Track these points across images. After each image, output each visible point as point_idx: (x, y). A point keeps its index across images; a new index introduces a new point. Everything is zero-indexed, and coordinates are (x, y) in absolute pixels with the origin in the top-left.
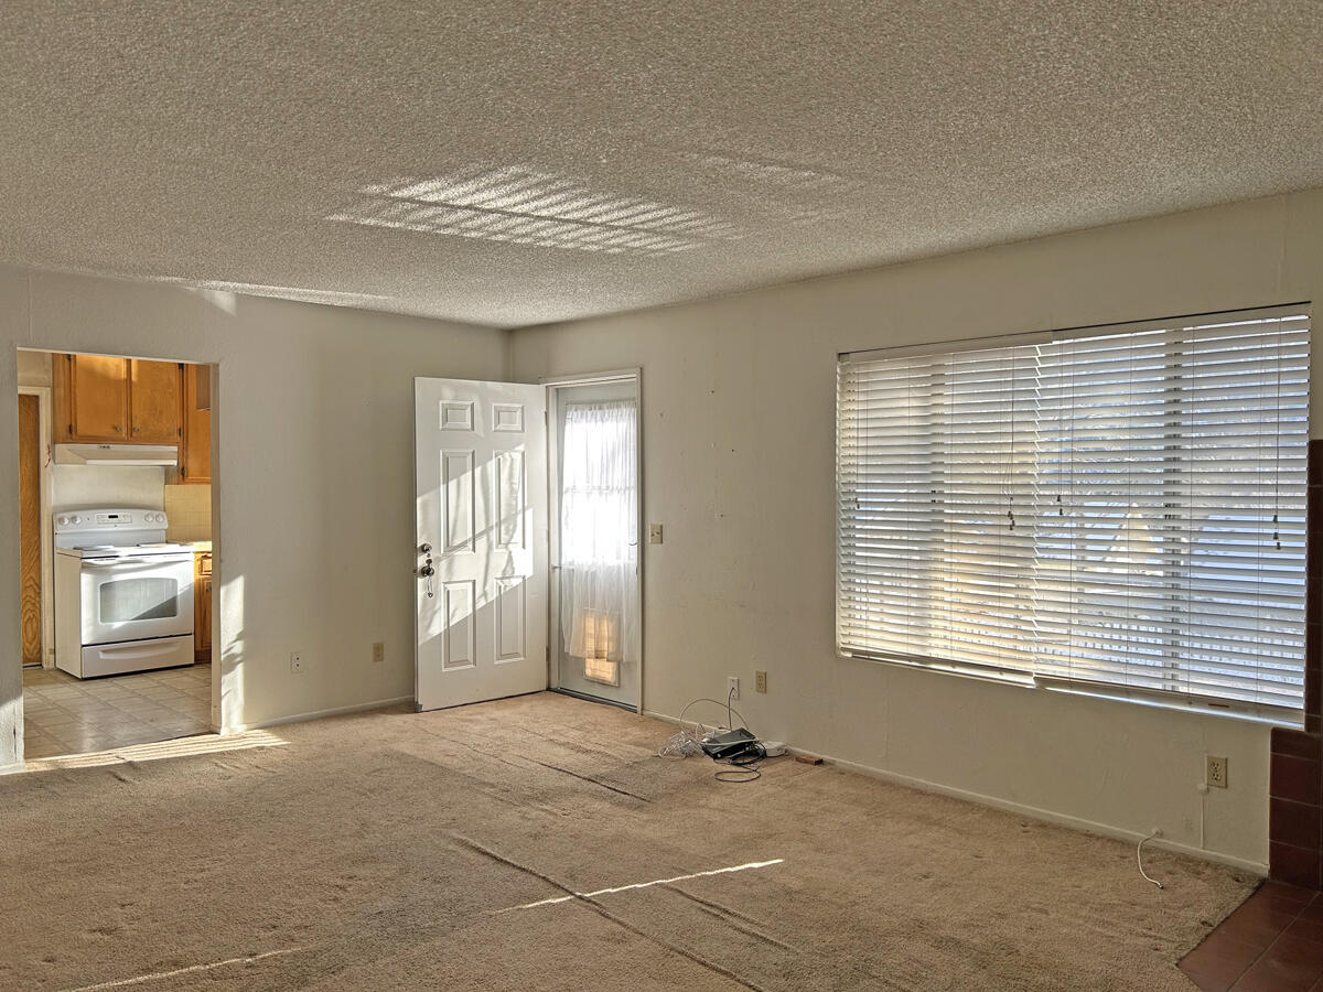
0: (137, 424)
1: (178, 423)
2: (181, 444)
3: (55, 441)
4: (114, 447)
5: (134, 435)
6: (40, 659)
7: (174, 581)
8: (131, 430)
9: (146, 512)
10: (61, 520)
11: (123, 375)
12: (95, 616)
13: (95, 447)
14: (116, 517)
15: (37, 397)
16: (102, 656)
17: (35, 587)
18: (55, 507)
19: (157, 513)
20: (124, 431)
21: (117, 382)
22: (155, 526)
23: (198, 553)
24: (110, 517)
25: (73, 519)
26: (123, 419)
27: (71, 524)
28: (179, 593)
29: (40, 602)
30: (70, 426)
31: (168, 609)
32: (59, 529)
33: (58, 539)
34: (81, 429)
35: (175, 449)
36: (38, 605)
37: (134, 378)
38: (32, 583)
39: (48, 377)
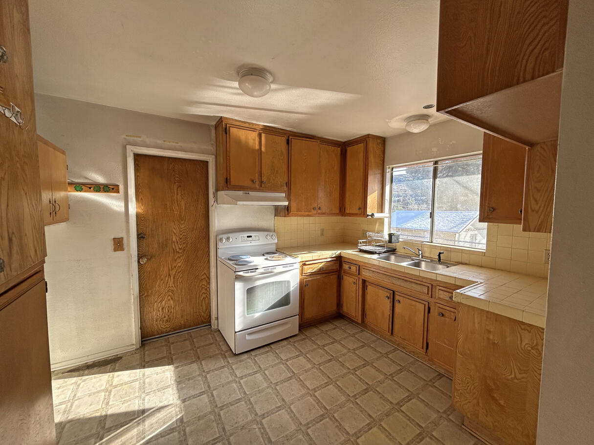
0: (264, 179)
1: (286, 180)
2: (287, 192)
3: (217, 190)
4: (252, 194)
5: (263, 186)
6: (210, 322)
7: (288, 282)
8: (261, 182)
9: (266, 233)
10: (221, 240)
11: (257, 147)
12: (244, 312)
13: (241, 193)
14: (251, 237)
15: (207, 162)
16: (248, 337)
17: (207, 279)
18: (217, 231)
19: (272, 233)
20: (257, 183)
21: (253, 151)
22: (271, 241)
23: (301, 262)
24: (248, 237)
25: (228, 239)
26: (257, 175)
27: (227, 242)
28: (291, 289)
29: (209, 288)
30: (227, 179)
31: (285, 301)
32: (220, 245)
33: (219, 251)
34: (233, 182)
35: (284, 195)
36: (208, 289)
37: (263, 149)
38: (205, 276)
39: (212, 149)
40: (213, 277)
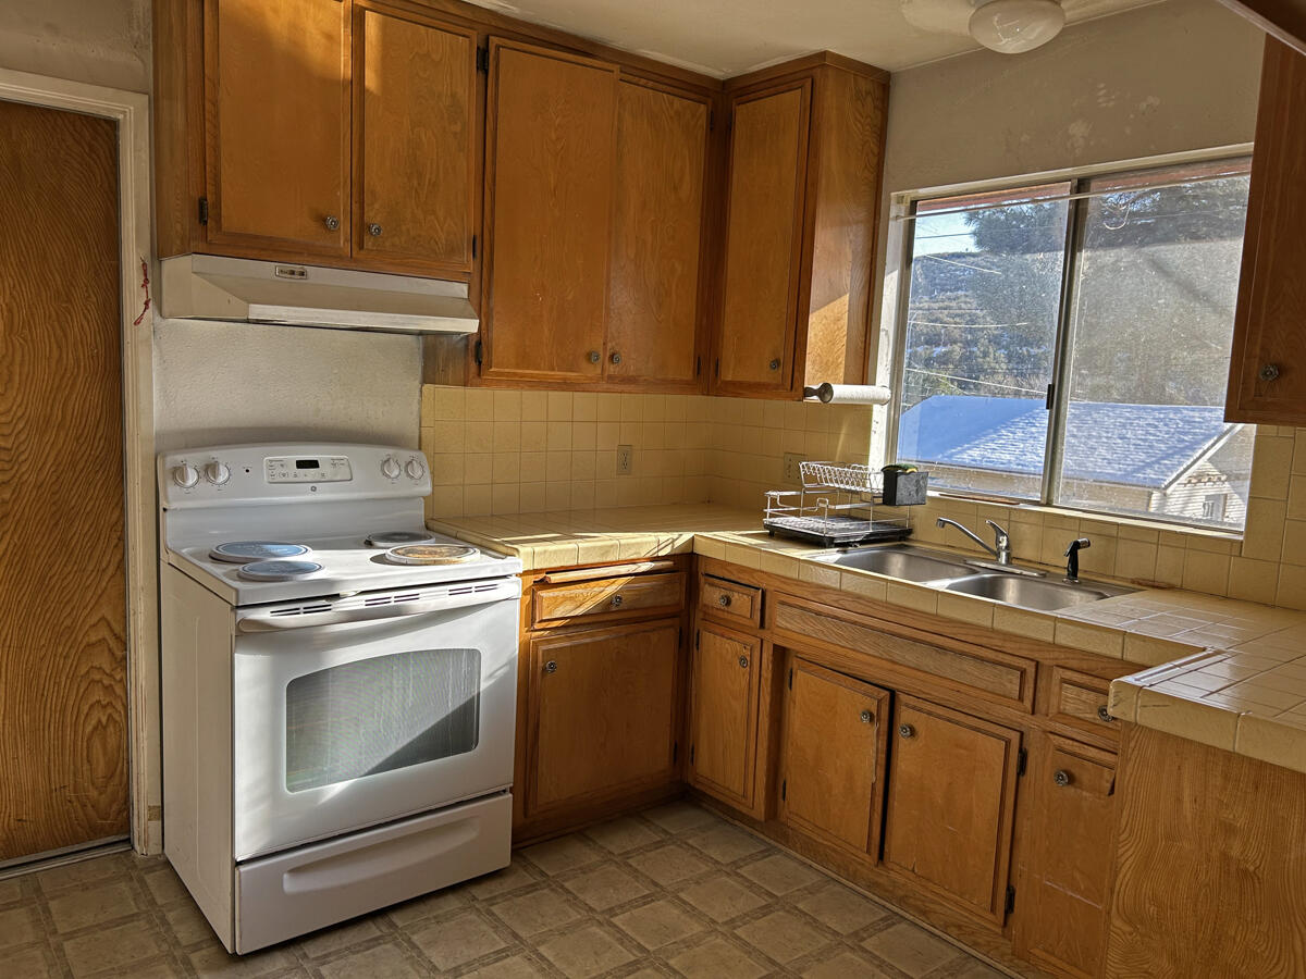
0: (374, 216)
1: (471, 225)
2: (476, 280)
3: (161, 250)
4: (319, 275)
5: (369, 243)
6: (126, 826)
7: (473, 654)
8: (362, 229)
9: (384, 452)
10: (178, 473)
11: (344, 68)
12: (274, 774)
13: (268, 270)
14: (314, 464)
15: (113, 125)
16: (290, 885)
17: (112, 643)
18: (160, 436)
19: (405, 455)
20: (344, 229)
21: (328, 82)
22: (405, 488)
23: (526, 573)
24: (301, 464)
25: (210, 469)
26: (342, 195)
27: (204, 484)
28: (484, 685)
29: (123, 682)
30: (202, 203)
31: (455, 734)
32: (173, 497)
33: (168, 521)
34: (233, 215)
35: (461, 290)
36: (118, 690)
37: (371, 80)
38: (104, 632)
39: (139, 64)
40: (141, 633)
